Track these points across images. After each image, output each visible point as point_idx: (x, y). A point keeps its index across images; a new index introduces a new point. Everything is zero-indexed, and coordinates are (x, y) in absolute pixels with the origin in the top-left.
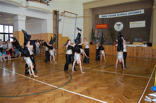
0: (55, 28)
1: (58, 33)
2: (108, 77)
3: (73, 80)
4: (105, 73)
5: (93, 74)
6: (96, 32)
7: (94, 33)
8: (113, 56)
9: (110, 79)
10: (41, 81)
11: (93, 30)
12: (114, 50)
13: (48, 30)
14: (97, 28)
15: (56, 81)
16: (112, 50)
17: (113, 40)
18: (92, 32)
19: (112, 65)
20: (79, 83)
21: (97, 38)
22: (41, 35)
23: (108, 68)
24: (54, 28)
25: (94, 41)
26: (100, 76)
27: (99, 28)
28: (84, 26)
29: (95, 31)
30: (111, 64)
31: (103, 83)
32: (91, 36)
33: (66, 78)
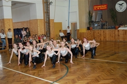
0: (46, 13)
1: (49, 18)
2: (112, 68)
3: (70, 72)
4: (107, 62)
5: (93, 65)
6: (94, 14)
7: (92, 16)
8: (115, 42)
9: (114, 70)
10: (33, 75)
11: (90, 13)
12: (117, 35)
13: (37, 15)
14: (95, 10)
15: (50, 75)
16: (113, 35)
17: (115, 24)
18: (89, 15)
19: (115, 53)
20: (77, 76)
21: (95, 22)
22: (30, 22)
23: (111, 57)
24: (44, 13)
25: (92, 26)
26: (101, 67)
27: (97, 10)
28: (79, 8)
29: (92, 14)
30: (113, 51)
31: (107, 75)
32: (88, 19)
33: (62, 71)
